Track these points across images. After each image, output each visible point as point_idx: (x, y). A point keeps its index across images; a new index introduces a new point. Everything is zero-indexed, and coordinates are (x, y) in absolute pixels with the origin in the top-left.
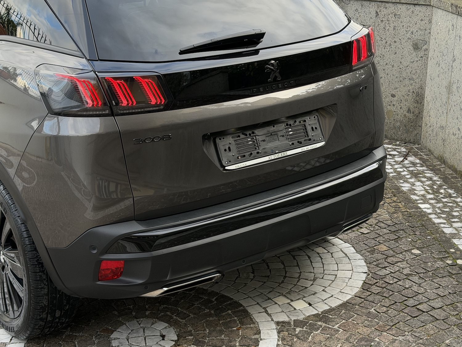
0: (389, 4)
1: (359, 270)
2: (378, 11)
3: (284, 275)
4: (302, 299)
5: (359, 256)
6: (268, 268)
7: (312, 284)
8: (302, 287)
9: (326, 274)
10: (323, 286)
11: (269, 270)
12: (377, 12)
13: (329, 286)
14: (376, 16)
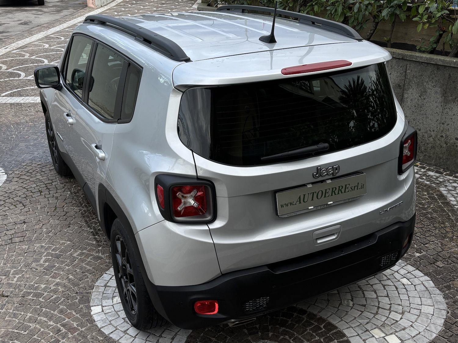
1: (439, 306)
3: (378, 305)
4: (395, 334)
5: (438, 291)
6: (364, 297)
7: (401, 318)
8: (393, 320)
9: (412, 308)
10: (411, 321)
11: (365, 298)
13: (416, 321)
14: (449, 78)
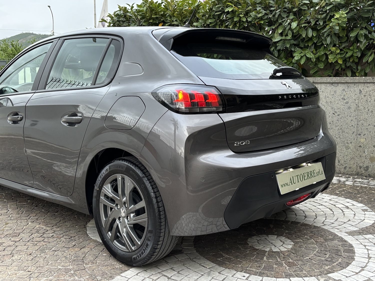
0: (370, 84)
2: (362, 89)
12: (360, 90)
14: (360, 93)
